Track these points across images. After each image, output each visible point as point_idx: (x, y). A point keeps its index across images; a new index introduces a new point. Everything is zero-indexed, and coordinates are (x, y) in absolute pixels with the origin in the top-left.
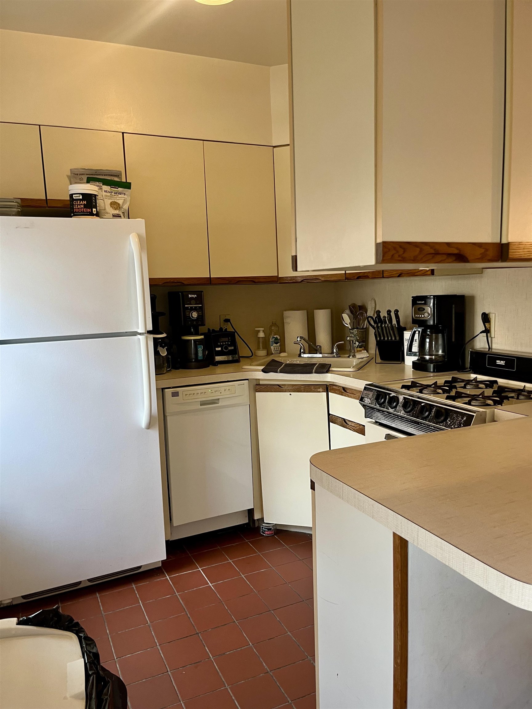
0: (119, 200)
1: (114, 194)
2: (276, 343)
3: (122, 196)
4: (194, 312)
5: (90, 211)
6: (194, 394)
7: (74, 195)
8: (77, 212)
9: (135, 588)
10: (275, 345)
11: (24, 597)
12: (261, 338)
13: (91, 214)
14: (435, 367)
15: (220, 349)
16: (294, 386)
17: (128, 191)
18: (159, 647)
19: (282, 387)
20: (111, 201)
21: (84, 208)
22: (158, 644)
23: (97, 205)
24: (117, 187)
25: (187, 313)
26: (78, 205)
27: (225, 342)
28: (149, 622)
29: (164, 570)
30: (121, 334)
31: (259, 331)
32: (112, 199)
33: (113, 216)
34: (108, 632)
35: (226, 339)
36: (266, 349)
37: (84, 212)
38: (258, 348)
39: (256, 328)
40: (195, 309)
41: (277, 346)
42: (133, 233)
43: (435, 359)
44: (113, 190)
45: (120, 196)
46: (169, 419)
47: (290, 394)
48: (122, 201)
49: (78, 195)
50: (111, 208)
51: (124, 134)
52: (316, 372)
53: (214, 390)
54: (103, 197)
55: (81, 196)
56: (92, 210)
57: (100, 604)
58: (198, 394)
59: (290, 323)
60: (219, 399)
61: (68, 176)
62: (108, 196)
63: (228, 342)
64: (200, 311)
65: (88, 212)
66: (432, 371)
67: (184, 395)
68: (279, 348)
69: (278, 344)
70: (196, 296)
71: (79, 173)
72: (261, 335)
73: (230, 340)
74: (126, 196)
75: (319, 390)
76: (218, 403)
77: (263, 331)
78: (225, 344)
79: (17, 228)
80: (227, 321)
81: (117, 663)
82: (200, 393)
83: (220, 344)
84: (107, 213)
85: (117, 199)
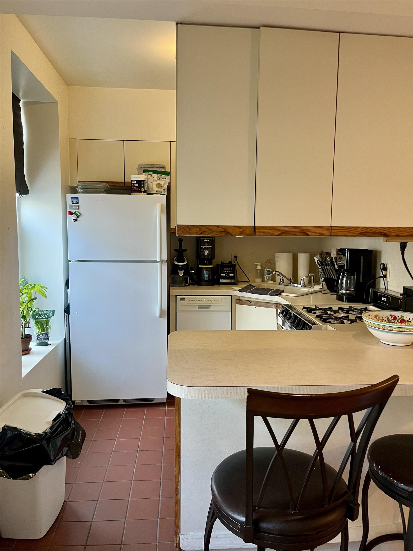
0: (162, 182)
1: (159, 179)
2: (269, 274)
3: (164, 180)
4: (206, 250)
5: (140, 190)
6: (194, 301)
7: (132, 181)
8: (133, 191)
9: (146, 410)
10: (267, 275)
11: (89, 401)
12: (258, 270)
13: (141, 192)
14: (347, 298)
15: (224, 275)
16: (258, 303)
17: (168, 177)
18: (140, 439)
19: (251, 302)
20: (157, 183)
21: (137, 188)
22: (141, 438)
23: (145, 186)
24: (161, 175)
25: (202, 251)
26: (134, 186)
27: (228, 271)
28: (143, 427)
29: (166, 405)
30: (145, 261)
31: (257, 265)
32: (157, 182)
33: (157, 192)
34: (120, 427)
35: (229, 269)
36: (262, 278)
37: (136, 190)
38: (257, 277)
39: (255, 263)
40: (207, 249)
41: (270, 276)
42: (159, 204)
43: (349, 293)
44: (159, 177)
45: (163, 180)
46: (178, 313)
47: (256, 308)
48: (164, 183)
49: (134, 181)
50: (156, 187)
51: (171, 142)
52: (269, 295)
53: (207, 300)
54: (152, 181)
55: (136, 181)
56: (141, 189)
57: (124, 414)
58: (196, 301)
59: (278, 262)
60: (210, 306)
61: (137, 168)
62: (155, 180)
63: (230, 271)
64: (210, 250)
65: (139, 191)
66: (344, 301)
67: (188, 301)
68: (270, 278)
69: (270, 275)
70: (208, 240)
71: (142, 167)
72: (259, 268)
73: (232, 270)
74: (166, 180)
75: (272, 307)
76: (210, 308)
77: (261, 265)
78: (228, 272)
79: (96, 200)
80: (236, 257)
81: (116, 441)
82: (198, 300)
83: (225, 272)
84: (153, 190)
85: (161, 181)
